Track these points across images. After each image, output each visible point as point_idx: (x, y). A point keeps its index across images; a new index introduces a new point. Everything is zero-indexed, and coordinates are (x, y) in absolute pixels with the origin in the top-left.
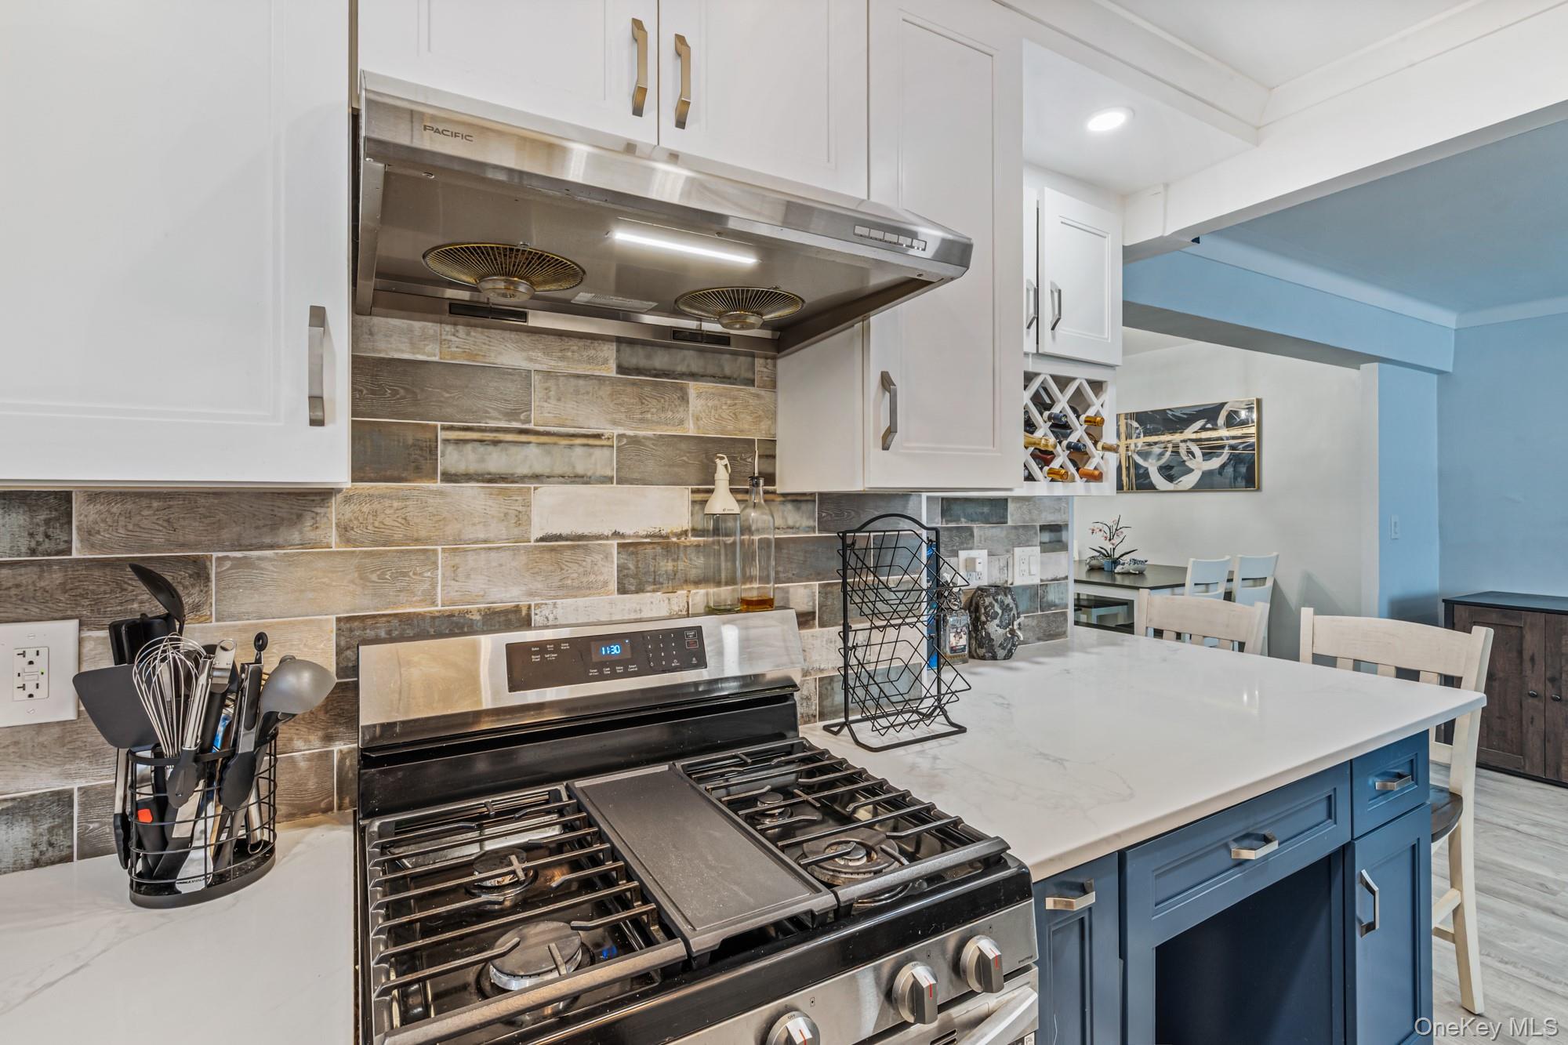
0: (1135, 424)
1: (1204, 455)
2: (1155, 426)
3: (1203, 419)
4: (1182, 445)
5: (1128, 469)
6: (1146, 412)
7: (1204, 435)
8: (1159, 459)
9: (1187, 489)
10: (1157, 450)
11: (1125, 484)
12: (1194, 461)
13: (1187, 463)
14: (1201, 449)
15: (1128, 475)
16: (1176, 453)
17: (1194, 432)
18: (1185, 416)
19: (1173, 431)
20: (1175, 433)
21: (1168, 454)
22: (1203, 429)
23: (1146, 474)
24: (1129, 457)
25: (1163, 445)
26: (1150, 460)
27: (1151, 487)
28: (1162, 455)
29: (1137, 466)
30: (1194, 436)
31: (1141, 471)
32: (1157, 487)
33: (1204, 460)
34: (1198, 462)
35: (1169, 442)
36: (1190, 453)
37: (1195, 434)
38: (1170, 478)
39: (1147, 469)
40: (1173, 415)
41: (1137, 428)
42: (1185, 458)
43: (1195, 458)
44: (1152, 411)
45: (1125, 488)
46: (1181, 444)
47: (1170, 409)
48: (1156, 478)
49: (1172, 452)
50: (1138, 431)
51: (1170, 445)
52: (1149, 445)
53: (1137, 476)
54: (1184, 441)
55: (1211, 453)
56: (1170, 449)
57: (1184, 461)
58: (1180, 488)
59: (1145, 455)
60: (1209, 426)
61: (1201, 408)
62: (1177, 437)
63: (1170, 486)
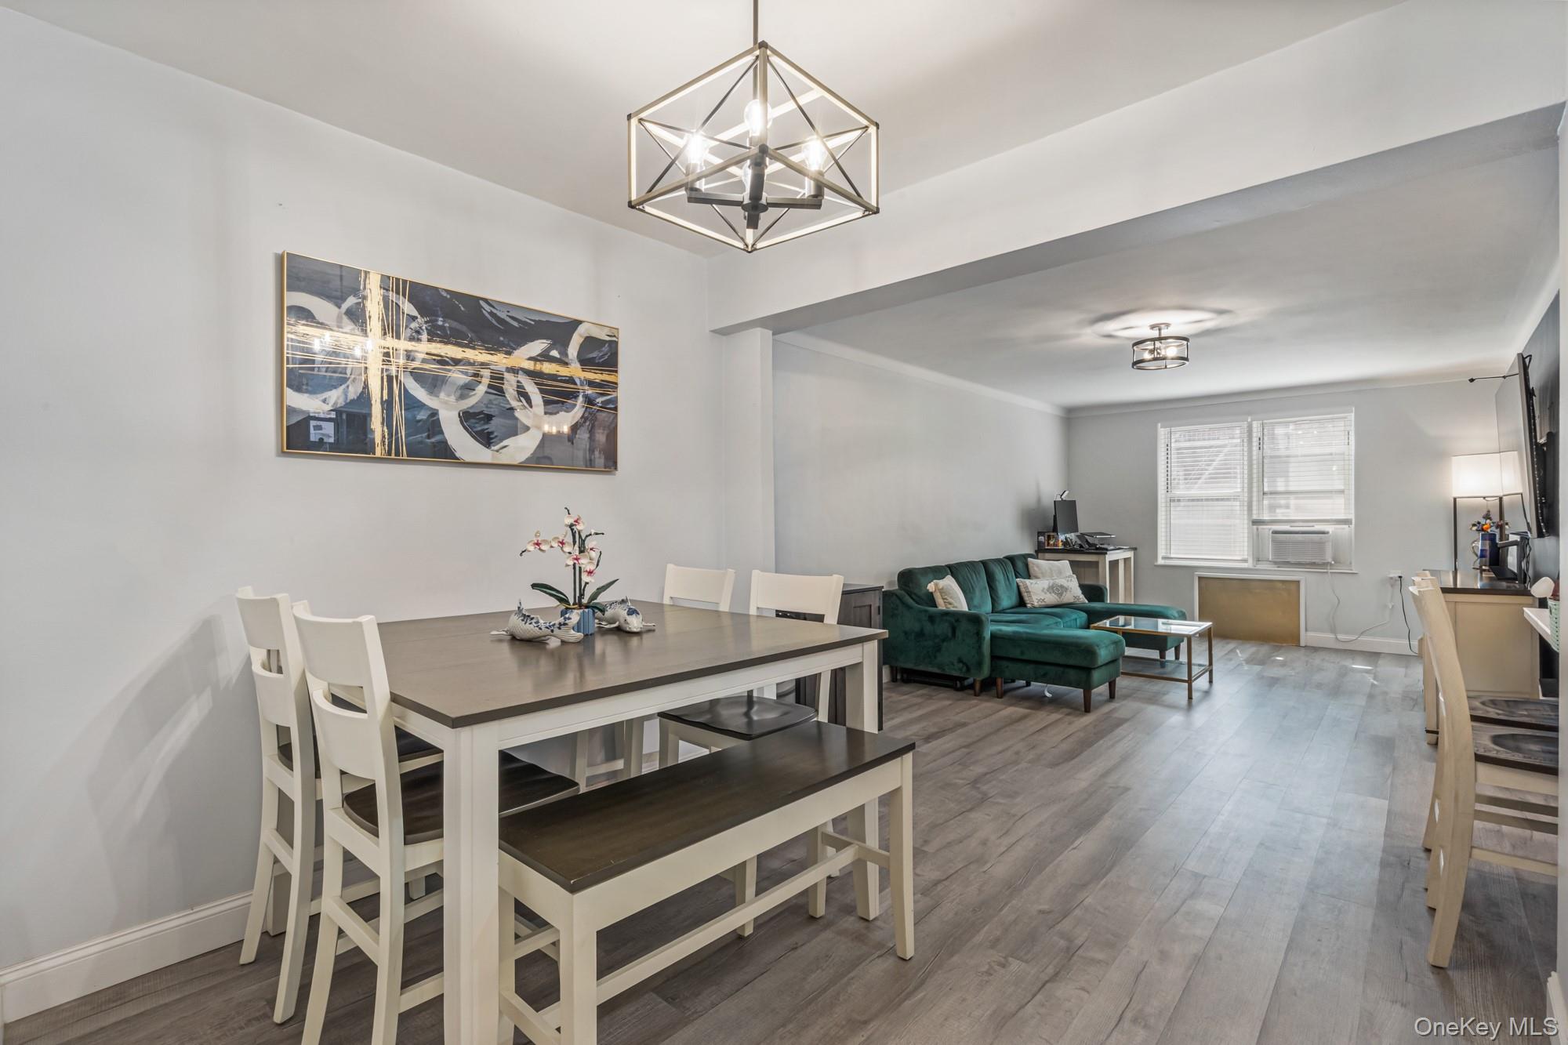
0: (408, 308)
1: (547, 403)
2: (455, 324)
3: (547, 339)
4: (510, 379)
5: (388, 405)
6: (437, 289)
7: (548, 368)
8: (462, 397)
9: (516, 463)
10: (458, 376)
11: (378, 439)
12: (530, 412)
13: (517, 414)
14: (542, 391)
15: (388, 420)
16: (497, 387)
17: (530, 359)
18: (515, 324)
19: (493, 347)
20: (497, 350)
21: (481, 389)
22: (545, 357)
23: (433, 425)
24: (390, 378)
25: (471, 370)
26: (442, 395)
27: (443, 453)
28: (468, 388)
29: (412, 404)
30: (529, 365)
31: (422, 416)
32: (457, 455)
33: (546, 413)
34: (535, 415)
35: (484, 365)
36: (523, 394)
37: (532, 363)
38: (487, 439)
39: (434, 413)
40: (491, 313)
41: (414, 318)
42: (514, 404)
43: (531, 407)
44: (447, 291)
45: (378, 452)
46: (507, 375)
47: (486, 301)
48: (456, 435)
49: (490, 386)
50: (414, 325)
51: (486, 373)
52: (442, 361)
53: (412, 425)
54: (513, 370)
55: (557, 402)
56: (486, 381)
57: (512, 409)
58: (504, 458)
59: (433, 383)
60: (555, 353)
61: (544, 319)
62: (500, 360)
63: (484, 455)
